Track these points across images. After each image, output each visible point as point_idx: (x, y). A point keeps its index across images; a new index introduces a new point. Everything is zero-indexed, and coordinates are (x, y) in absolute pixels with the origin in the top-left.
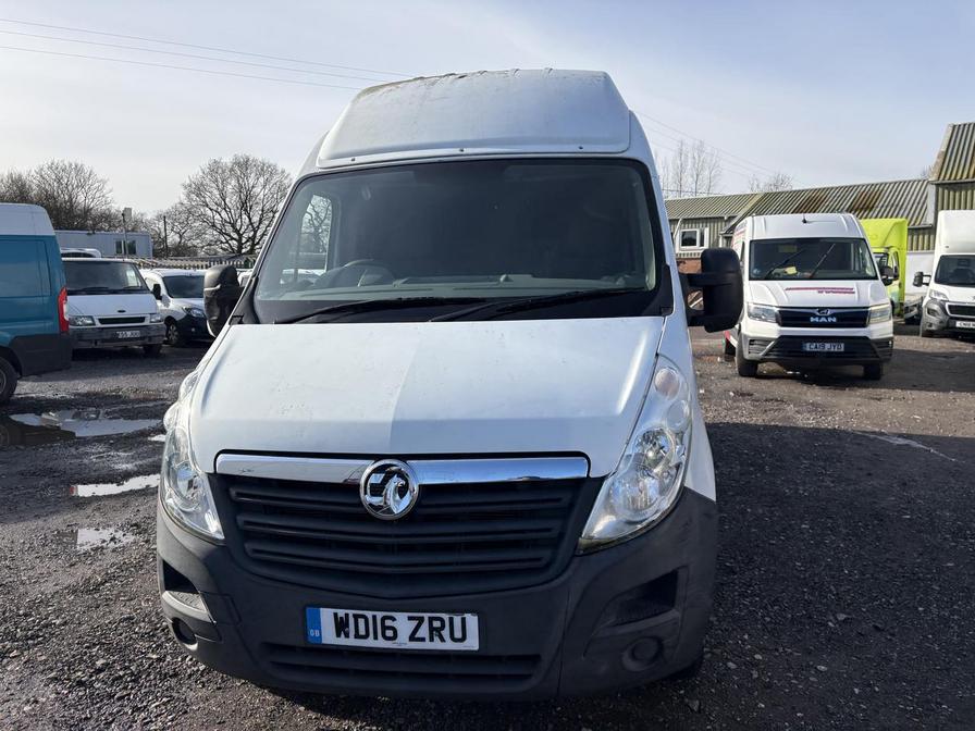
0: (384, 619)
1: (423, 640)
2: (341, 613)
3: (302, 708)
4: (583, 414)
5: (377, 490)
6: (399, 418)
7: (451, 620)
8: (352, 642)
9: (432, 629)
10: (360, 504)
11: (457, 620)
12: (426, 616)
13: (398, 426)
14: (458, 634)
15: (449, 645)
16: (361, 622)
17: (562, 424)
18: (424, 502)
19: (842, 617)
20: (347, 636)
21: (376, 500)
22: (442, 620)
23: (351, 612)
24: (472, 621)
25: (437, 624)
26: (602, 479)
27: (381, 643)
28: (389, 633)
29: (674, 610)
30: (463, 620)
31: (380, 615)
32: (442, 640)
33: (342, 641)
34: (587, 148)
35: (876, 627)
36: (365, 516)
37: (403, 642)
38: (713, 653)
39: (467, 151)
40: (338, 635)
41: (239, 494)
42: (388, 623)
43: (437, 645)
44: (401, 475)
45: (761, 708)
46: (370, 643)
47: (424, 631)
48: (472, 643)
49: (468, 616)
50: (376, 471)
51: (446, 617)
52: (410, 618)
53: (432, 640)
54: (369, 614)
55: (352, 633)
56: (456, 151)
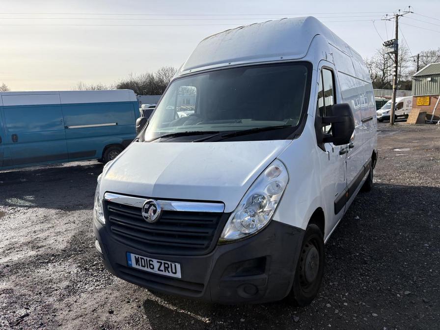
0: (150, 260)
1: (162, 271)
2: (137, 256)
3: (146, 290)
4: (227, 185)
5: (147, 211)
6: (158, 183)
7: (171, 264)
8: (140, 268)
9: (165, 267)
10: (142, 216)
11: (173, 265)
12: (163, 262)
13: (156, 186)
14: (174, 271)
15: (171, 275)
16: (143, 260)
17: (216, 189)
18: (163, 217)
19: (407, 292)
20: (139, 265)
21: (146, 215)
22: (168, 265)
23: (140, 257)
24: (178, 266)
25: (166, 265)
26: (230, 214)
27: (149, 270)
28: (152, 266)
29: (264, 274)
30: (175, 265)
31: (148, 259)
32: (169, 272)
33: (137, 267)
34: (284, 58)
35: (424, 301)
36: (142, 220)
37: (156, 271)
38: (324, 298)
39: (232, 64)
40: (137, 265)
41: (110, 208)
42: (151, 262)
43: (167, 274)
44: (154, 206)
45: (329, 327)
46: (145, 269)
47: (162, 268)
48: (179, 275)
49: (176, 264)
50: (147, 203)
51: (169, 263)
52: (158, 262)
53: (165, 271)
54: (145, 258)
55: (140, 265)
56: (227, 64)
